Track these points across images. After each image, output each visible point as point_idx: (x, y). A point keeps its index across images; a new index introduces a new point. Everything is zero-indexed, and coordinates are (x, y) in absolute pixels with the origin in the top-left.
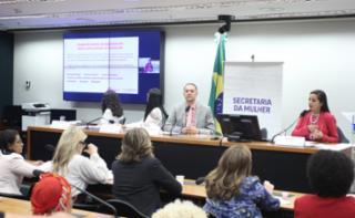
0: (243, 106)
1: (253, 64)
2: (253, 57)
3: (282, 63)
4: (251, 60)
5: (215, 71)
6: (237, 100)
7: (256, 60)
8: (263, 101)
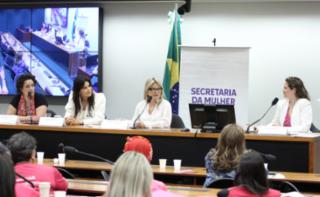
0: (203, 98)
1: (215, 49)
2: (214, 41)
3: (248, 48)
4: (212, 45)
5: (169, 57)
6: (195, 91)
7: (218, 45)
8: (227, 92)
